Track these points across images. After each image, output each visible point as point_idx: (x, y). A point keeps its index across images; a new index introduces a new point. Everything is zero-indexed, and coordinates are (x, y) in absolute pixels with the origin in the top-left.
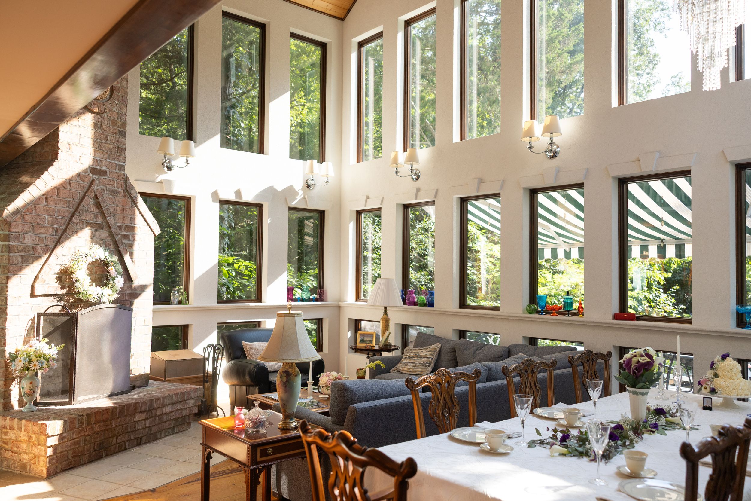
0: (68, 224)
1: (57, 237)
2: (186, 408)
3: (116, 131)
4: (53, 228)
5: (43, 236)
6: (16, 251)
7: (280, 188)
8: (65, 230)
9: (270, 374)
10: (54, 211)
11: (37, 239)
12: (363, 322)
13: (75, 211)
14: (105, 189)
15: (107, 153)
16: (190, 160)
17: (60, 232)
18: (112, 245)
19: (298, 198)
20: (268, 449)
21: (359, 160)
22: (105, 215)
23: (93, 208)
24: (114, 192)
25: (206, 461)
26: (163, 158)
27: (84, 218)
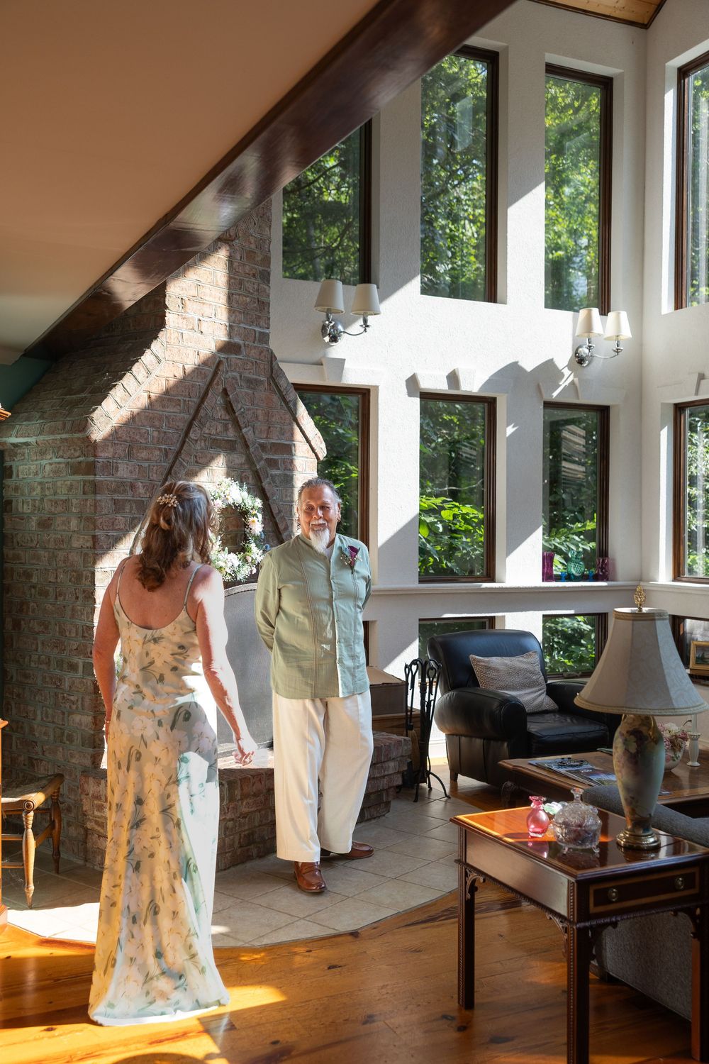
0: (184, 443)
1: (167, 465)
2: (384, 777)
3: (254, 271)
4: (160, 449)
5: (146, 465)
6: (106, 492)
7: (529, 365)
8: (179, 453)
9: (529, 719)
10: (160, 419)
11: (137, 470)
12: (688, 621)
13: (193, 419)
14: (238, 378)
15: (240, 312)
16: (371, 319)
17: (171, 457)
18: (250, 479)
19: (564, 383)
20: (608, 889)
21: (679, 304)
22: (239, 426)
23: (221, 413)
24: (252, 383)
25: (469, 896)
26: (325, 318)
27: (207, 431)
